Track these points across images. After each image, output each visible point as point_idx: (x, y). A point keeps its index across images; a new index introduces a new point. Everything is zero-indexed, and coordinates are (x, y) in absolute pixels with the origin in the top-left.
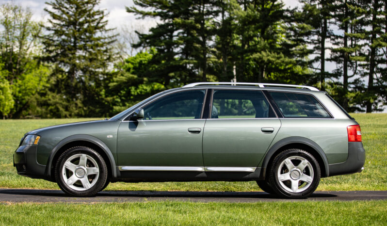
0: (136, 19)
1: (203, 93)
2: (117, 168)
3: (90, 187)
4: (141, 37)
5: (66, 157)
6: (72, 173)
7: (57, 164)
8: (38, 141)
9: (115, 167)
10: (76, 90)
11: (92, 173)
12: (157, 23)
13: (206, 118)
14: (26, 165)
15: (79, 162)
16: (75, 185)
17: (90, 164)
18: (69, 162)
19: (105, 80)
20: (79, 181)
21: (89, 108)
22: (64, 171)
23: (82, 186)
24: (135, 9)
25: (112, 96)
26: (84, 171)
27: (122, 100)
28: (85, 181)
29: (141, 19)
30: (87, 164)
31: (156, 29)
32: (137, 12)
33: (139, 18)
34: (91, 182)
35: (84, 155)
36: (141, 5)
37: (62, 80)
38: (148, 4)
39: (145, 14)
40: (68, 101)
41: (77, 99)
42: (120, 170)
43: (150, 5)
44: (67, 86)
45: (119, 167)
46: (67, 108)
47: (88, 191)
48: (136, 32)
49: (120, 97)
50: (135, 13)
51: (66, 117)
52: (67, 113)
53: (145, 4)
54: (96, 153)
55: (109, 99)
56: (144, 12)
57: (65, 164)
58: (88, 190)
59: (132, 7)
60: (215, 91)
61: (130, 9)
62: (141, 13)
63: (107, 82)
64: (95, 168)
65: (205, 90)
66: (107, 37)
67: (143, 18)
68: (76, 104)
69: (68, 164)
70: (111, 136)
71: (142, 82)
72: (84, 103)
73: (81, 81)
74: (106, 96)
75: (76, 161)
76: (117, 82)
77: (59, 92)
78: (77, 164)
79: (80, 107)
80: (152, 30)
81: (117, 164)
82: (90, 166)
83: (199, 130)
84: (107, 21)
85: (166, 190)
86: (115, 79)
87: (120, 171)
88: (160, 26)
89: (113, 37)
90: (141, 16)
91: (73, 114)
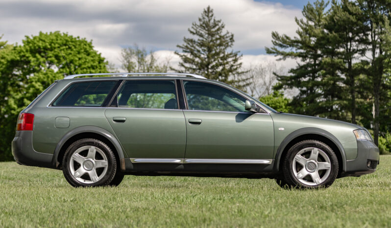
0: (277, 60)
4: (279, 79)
12: (299, 64)
24: (276, 50)
29: (282, 61)
31: (297, 70)
32: (278, 53)
33: (280, 59)
36: (281, 46)
38: (288, 44)
39: (286, 55)
43: (290, 46)
48: (274, 74)
50: (276, 54)
53: (285, 45)
56: (286, 53)
59: (273, 47)
61: (271, 50)
62: (282, 54)
66: (241, 80)
67: (284, 59)
80: (292, 71)
84: (241, 64)
88: (301, 67)
89: (247, 79)
90: (281, 57)
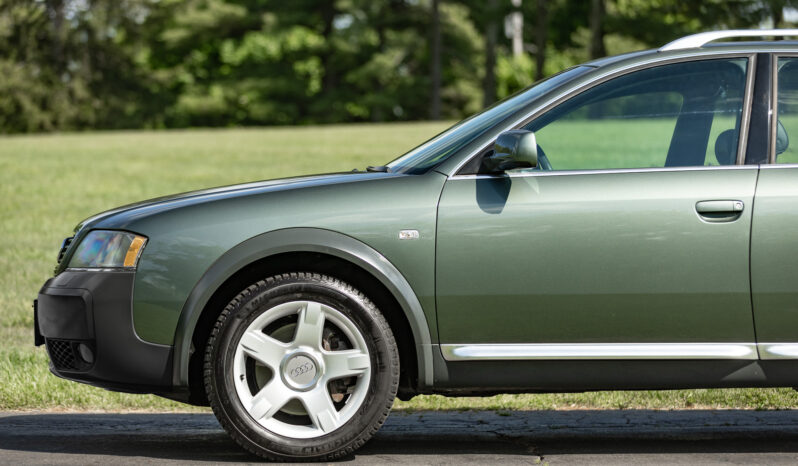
1: (738, 68)
2: (437, 353)
3: (337, 425)
5: (245, 314)
6: (268, 374)
7: (212, 340)
8: (136, 253)
9: (426, 346)
10: (72, 50)
11: (343, 371)
13: (757, 163)
14: (93, 345)
15: (294, 330)
16: (280, 416)
17: (336, 338)
18: (259, 332)
19: (150, 21)
20: (296, 403)
21: (106, 104)
22: (238, 367)
23: (306, 420)
25: (171, 65)
26: (315, 363)
27: (198, 80)
28: (317, 401)
30: (324, 337)
34: (339, 406)
35: (314, 307)
37: (28, 25)
40: (48, 82)
41: (72, 75)
42: (448, 357)
44: (44, 41)
45: (445, 346)
46: (44, 104)
47: (331, 439)
49: (192, 69)
51: (41, 129)
52: (46, 118)
54: (358, 299)
55: (162, 75)
57: (244, 340)
58: (332, 434)
60: (783, 63)
63: (155, 27)
64: (354, 353)
65: (746, 58)
68: (71, 94)
69: (254, 340)
70: (414, 234)
71: (257, 27)
72: (95, 88)
73: (85, 27)
74: (155, 67)
75: (282, 329)
76: (188, 26)
77: (21, 58)
78: (289, 338)
79: (81, 102)
81: (438, 338)
82: (334, 347)
83: (738, 207)
85: (547, 406)
86: (180, 18)
87: (447, 362)
91: (62, 120)
